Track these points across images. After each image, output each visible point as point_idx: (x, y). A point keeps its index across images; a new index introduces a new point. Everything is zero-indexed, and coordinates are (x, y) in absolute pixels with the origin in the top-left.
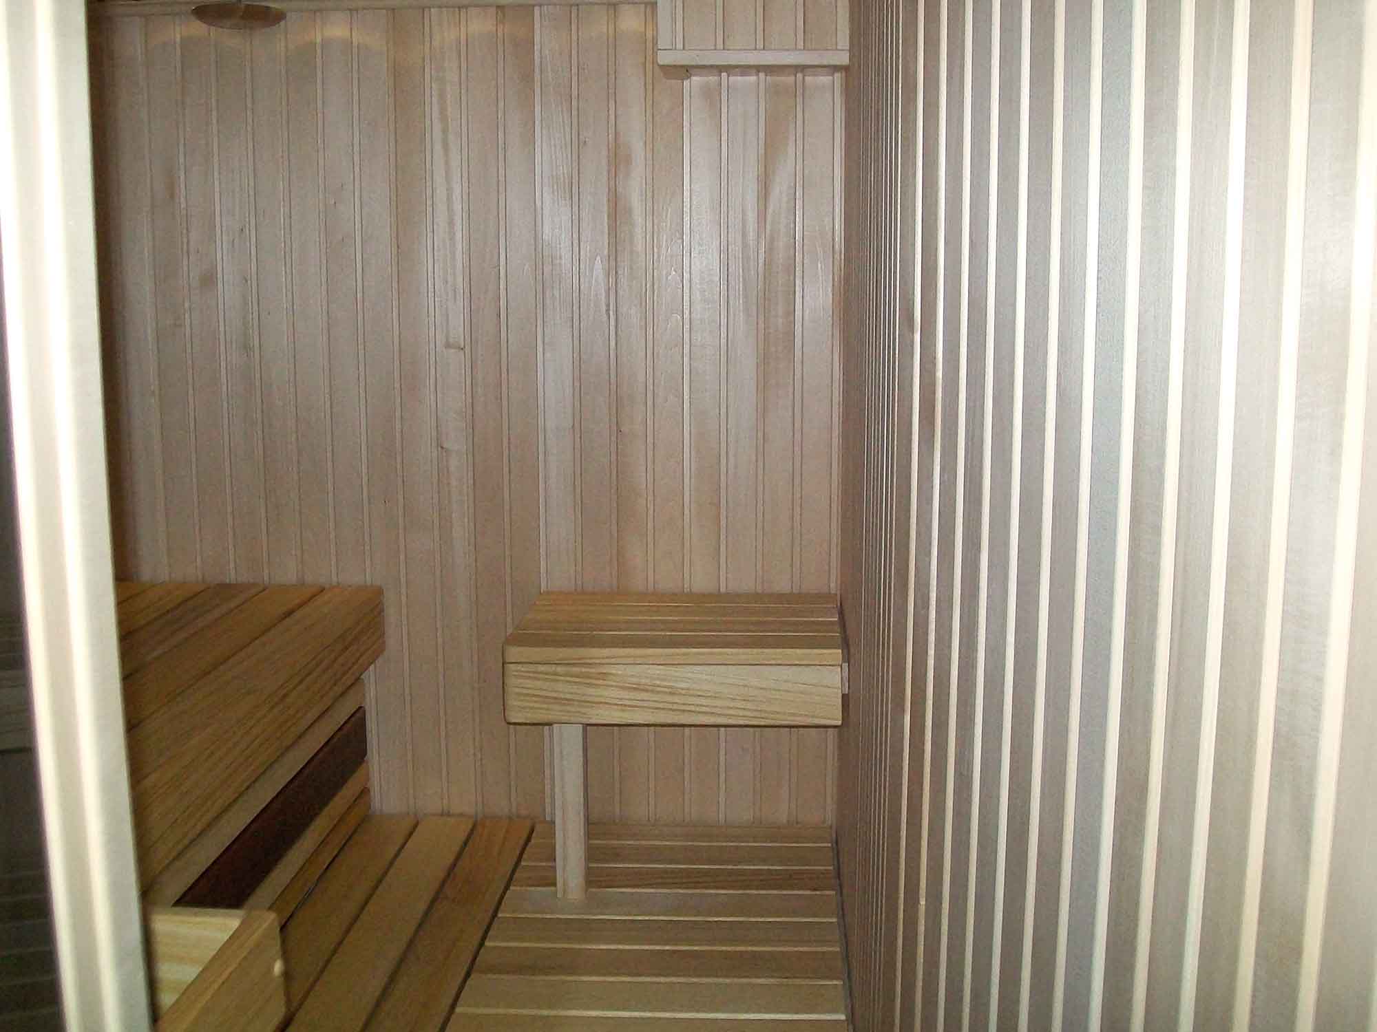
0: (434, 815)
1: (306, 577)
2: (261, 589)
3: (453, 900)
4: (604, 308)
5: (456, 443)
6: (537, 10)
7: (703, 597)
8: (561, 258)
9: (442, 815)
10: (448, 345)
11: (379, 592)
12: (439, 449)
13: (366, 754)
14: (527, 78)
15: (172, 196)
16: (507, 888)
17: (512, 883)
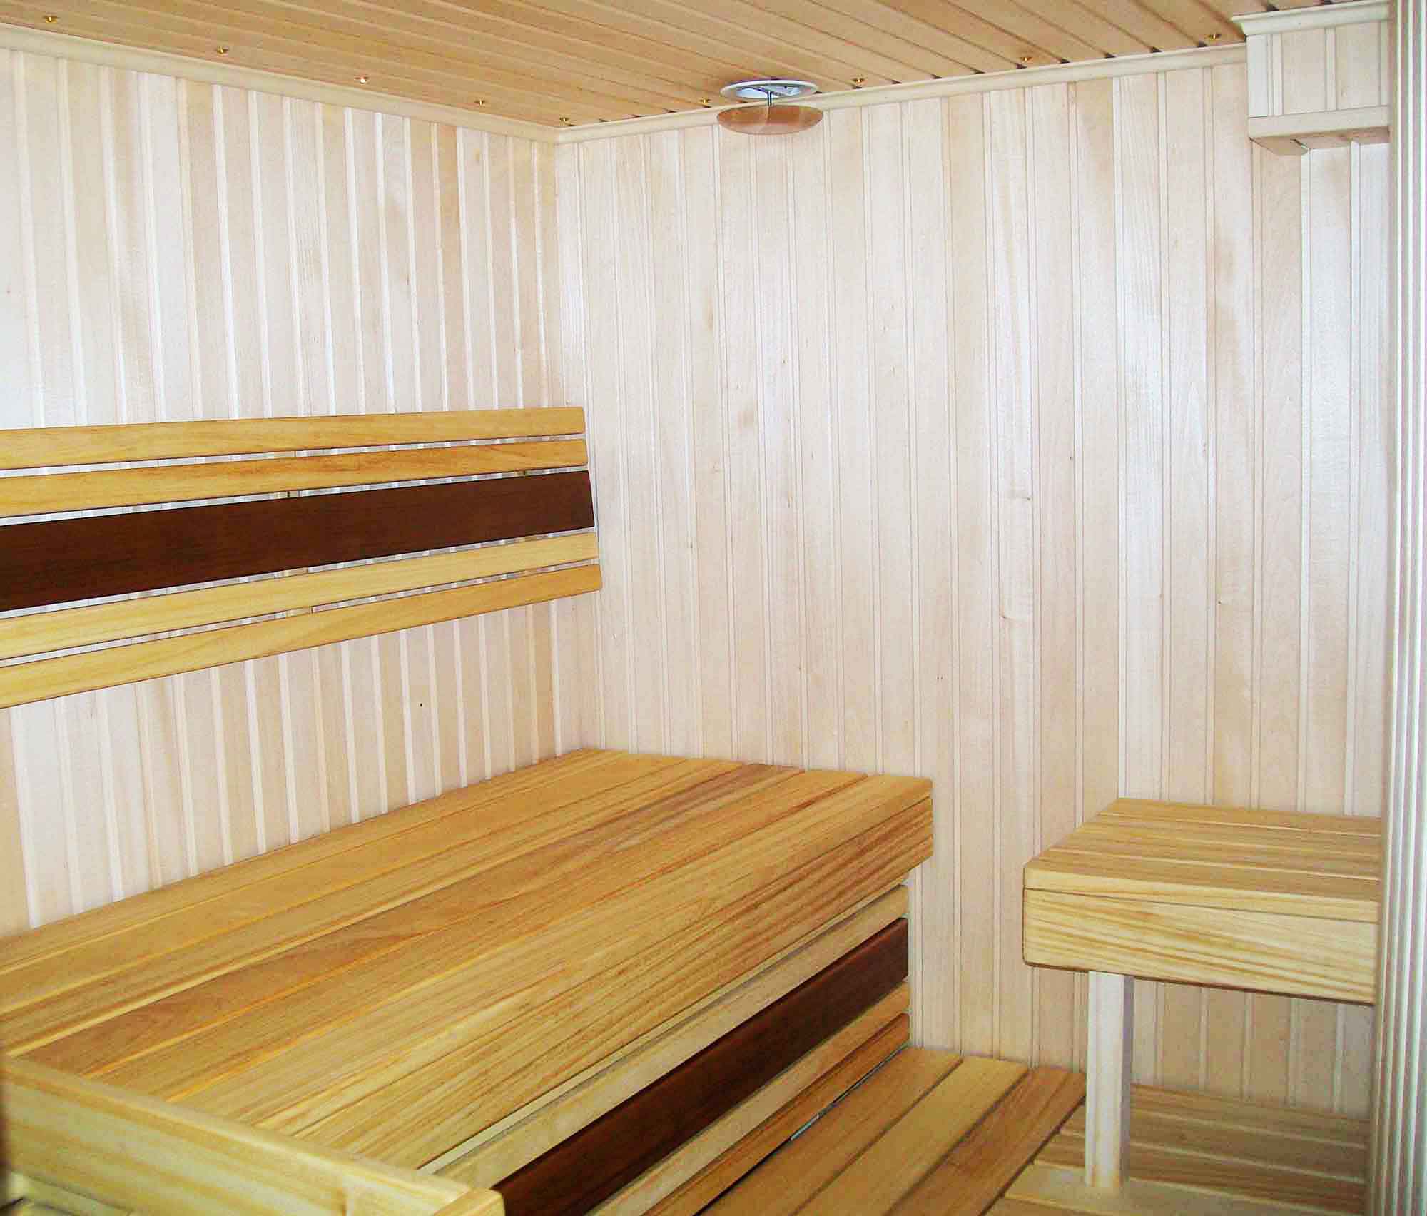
0: (982, 1056)
1: (847, 762)
2: (797, 771)
3: (959, 1167)
4: (1200, 449)
5: (1020, 613)
6: (1115, 83)
7: (1317, 820)
8: (1147, 386)
9: (991, 1056)
10: (1012, 495)
11: (927, 785)
12: (1002, 618)
13: (907, 974)
14: (1105, 166)
15: (711, 326)
16: (1031, 1161)
17: (1039, 1156)
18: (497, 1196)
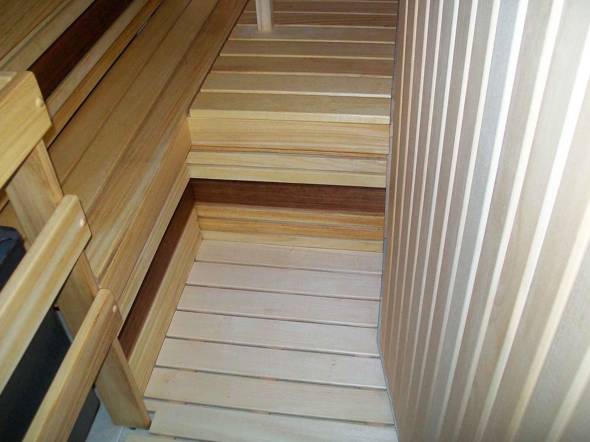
3: (208, 32)
16: (235, 25)
17: (238, 22)
18: (31, 73)
